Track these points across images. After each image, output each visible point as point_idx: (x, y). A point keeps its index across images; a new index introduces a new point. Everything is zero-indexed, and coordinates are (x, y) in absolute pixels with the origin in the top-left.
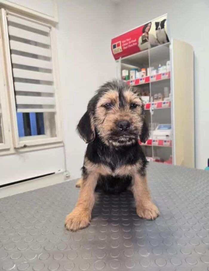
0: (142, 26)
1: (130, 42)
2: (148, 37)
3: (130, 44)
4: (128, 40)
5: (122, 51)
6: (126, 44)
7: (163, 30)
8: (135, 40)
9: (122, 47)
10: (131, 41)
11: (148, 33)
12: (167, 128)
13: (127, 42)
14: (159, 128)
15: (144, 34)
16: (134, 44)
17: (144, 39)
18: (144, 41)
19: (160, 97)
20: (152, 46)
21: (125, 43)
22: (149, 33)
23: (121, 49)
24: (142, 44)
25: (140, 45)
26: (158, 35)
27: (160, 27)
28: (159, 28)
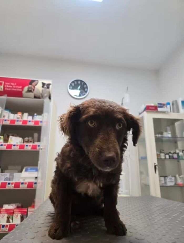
0: (29, 80)
1: (14, 87)
2: (34, 90)
3: (15, 88)
4: (12, 84)
5: (3, 90)
6: (10, 86)
7: (48, 89)
8: (21, 87)
9: (4, 87)
10: (16, 86)
11: (34, 87)
12: (34, 170)
13: (11, 85)
14: (26, 171)
15: (30, 86)
16: (18, 90)
17: (30, 89)
18: (29, 91)
19: (31, 140)
20: (35, 97)
21: (8, 85)
22: (36, 87)
23: (3, 89)
24: (26, 92)
25: (24, 92)
26: (43, 91)
27: (46, 86)
28: (45, 88)
